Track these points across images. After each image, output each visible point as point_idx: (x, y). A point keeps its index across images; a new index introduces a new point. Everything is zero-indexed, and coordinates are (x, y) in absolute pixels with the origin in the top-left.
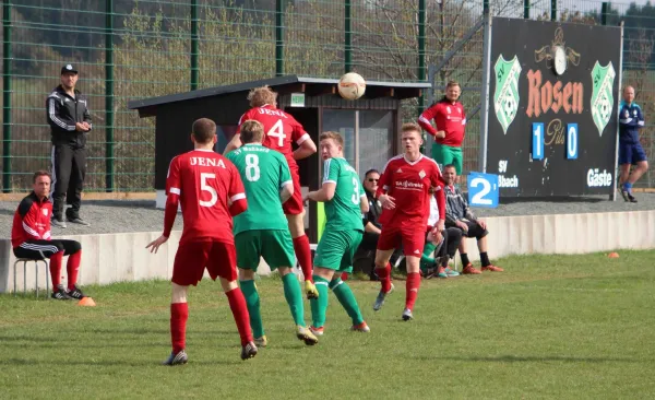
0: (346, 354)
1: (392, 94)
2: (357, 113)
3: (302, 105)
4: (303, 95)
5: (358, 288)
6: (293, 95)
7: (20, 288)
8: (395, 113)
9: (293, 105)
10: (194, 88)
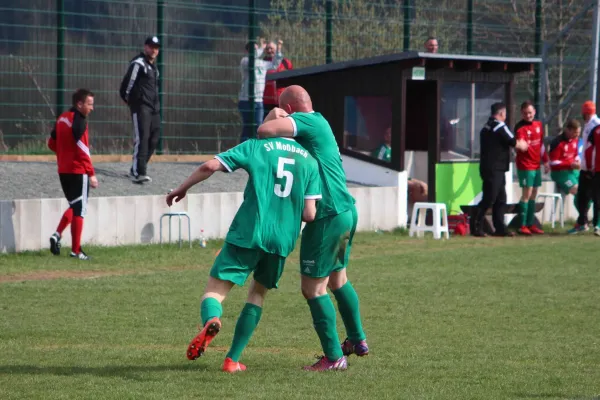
0: (444, 302)
1: (505, 68)
2: (473, 86)
3: (422, 78)
4: (423, 69)
5: (471, 243)
6: (415, 69)
7: (166, 239)
8: (508, 85)
9: (414, 78)
10: (329, 61)
